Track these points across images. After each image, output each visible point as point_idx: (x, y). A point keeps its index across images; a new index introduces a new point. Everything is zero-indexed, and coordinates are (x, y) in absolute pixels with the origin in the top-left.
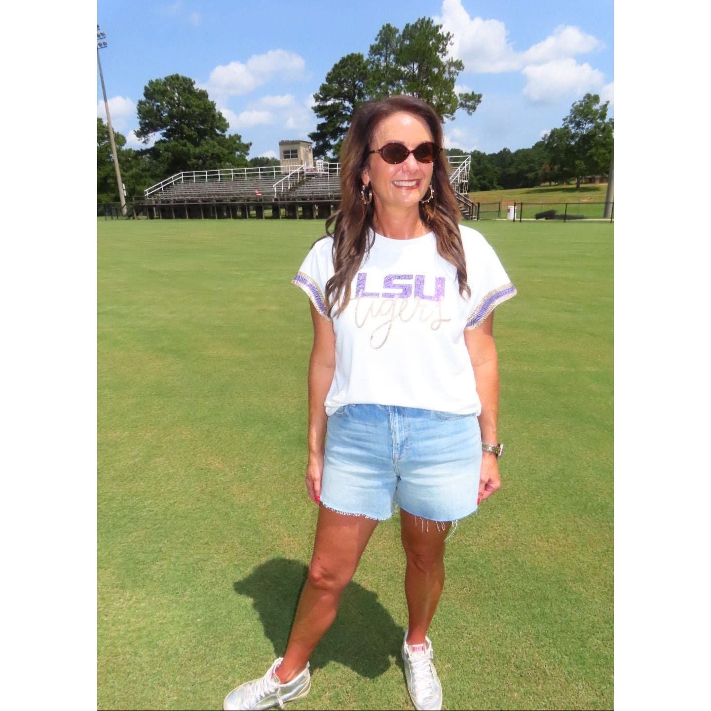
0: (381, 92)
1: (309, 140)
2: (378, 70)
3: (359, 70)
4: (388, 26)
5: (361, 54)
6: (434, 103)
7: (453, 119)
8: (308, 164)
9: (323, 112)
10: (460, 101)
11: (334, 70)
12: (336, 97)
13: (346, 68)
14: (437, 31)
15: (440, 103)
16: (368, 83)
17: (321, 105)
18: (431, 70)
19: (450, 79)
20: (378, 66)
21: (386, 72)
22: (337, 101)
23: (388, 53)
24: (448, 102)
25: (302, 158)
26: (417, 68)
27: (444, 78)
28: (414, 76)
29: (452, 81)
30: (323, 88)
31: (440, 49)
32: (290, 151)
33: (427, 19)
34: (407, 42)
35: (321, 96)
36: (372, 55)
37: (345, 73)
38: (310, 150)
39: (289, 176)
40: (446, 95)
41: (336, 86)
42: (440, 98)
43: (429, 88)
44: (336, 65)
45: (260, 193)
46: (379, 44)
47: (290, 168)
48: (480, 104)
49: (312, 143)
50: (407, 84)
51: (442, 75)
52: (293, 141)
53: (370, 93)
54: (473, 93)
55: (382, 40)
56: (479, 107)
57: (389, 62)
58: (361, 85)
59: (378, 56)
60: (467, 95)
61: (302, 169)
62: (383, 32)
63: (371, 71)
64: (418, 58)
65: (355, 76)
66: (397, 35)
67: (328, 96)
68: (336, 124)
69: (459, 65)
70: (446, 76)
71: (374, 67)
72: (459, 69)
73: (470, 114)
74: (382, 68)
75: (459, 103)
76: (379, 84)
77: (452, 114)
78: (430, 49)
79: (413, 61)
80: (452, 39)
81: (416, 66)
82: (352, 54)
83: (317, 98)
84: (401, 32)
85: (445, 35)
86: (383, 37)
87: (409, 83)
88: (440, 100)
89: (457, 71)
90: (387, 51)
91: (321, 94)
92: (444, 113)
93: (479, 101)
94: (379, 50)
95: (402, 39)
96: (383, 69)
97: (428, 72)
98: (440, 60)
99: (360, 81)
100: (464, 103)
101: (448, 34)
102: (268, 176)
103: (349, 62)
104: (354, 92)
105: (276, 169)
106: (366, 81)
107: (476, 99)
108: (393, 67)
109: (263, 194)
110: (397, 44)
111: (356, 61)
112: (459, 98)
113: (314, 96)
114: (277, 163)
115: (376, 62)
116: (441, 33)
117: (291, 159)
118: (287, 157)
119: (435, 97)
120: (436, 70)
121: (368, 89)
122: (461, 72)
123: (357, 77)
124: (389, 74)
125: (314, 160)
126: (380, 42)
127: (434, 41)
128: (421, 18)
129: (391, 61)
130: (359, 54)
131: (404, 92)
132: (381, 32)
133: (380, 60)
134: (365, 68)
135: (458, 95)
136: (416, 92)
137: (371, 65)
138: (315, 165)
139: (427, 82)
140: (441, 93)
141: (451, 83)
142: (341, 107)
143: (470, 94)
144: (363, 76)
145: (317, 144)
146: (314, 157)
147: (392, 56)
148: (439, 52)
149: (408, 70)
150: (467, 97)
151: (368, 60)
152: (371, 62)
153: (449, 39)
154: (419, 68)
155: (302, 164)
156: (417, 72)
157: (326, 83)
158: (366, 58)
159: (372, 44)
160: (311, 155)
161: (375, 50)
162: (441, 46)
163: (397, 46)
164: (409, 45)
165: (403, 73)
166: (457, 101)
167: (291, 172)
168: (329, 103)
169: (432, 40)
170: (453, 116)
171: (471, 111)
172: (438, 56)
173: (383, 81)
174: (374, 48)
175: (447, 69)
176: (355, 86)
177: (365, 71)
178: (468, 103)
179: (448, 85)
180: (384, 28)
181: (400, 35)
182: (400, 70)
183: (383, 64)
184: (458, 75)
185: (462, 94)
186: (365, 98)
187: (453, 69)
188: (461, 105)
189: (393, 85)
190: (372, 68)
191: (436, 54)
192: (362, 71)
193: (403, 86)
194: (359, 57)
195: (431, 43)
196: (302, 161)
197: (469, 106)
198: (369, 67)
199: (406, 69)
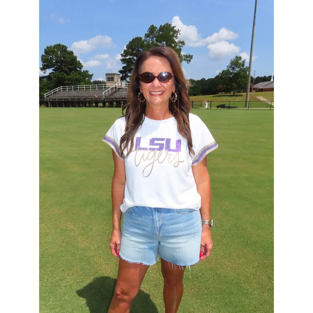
1: (119, 73)
2: (148, 44)
3: (140, 44)
4: (153, 26)
5: (141, 37)
8: (118, 84)
9: (125, 61)
10: (184, 58)
11: (129, 43)
12: (130, 55)
13: (135, 43)
14: (174, 29)
17: (124, 58)
18: (171, 45)
19: (180, 48)
20: (148, 42)
21: (152, 45)
22: (131, 57)
23: (153, 37)
25: (116, 81)
26: (165, 44)
27: (177, 48)
29: (180, 49)
30: (125, 51)
31: (175, 36)
32: (110, 78)
33: (169, 23)
34: (161, 33)
35: (124, 55)
36: (146, 38)
37: (135, 45)
38: (119, 78)
39: (110, 89)
41: (130, 50)
44: (130, 42)
45: (97, 96)
46: (149, 33)
47: (110, 85)
48: (192, 59)
49: (120, 75)
52: (112, 74)
54: (189, 55)
55: (150, 32)
56: (192, 60)
57: (153, 41)
58: (141, 50)
59: (149, 38)
60: (186, 56)
61: (116, 85)
62: (151, 28)
63: (145, 44)
64: (166, 40)
65: (139, 46)
66: (157, 30)
67: (127, 54)
68: (130, 67)
69: (183, 43)
70: (178, 47)
71: (147, 43)
72: (183, 45)
73: (188, 63)
74: (150, 43)
75: (183, 59)
78: (171, 36)
79: (164, 41)
80: (180, 32)
81: (165, 43)
82: (138, 37)
83: (122, 55)
84: (158, 28)
85: (177, 30)
86: (151, 30)
89: (182, 46)
90: (152, 36)
91: (124, 54)
94: (149, 36)
95: (159, 31)
96: (151, 44)
98: (175, 41)
99: (141, 49)
100: (185, 59)
101: (178, 30)
102: (100, 88)
103: (136, 41)
104: (138, 53)
105: (104, 86)
106: (143, 49)
107: (191, 57)
108: (155, 43)
109: (98, 96)
110: (156, 33)
111: (139, 40)
112: (183, 57)
113: (121, 55)
114: (105, 83)
115: (148, 41)
116: (175, 30)
117: (111, 81)
118: (109, 80)
120: (173, 45)
122: (184, 46)
123: (139, 47)
125: (121, 82)
126: (149, 32)
127: (172, 32)
128: (167, 23)
129: (154, 40)
130: (140, 37)
132: (150, 28)
133: (149, 40)
134: (143, 43)
135: (183, 56)
137: (146, 42)
138: (121, 84)
142: (133, 59)
143: (188, 55)
144: (142, 46)
145: (122, 75)
146: (121, 80)
147: (155, 39)
148: (175, 37)
151: (144, 40)
152: (145, 41)
153: (179, 32)
155: (115, 83)
157: (126, 49)
158: (143, 39)
159: (146, 33)
160: (119, 80)
161: (147, 36)
162: (175, 35)
163: (156, 34)
164: (162, 34)
166: (183, 58)
167: (111, 87)
168: (128, 57)
169: (171, 32)
171: (188, 62)
172: (174, 39)
174: (147, 35)
175: (178, 44)
176: (139, 51)
178: (187, 59)
179: (179, 51)
180: (151, 26)
181: (158, 30)
182: (158, 44)
183: (151, 42)
184: (182, 47)
185: (185, 55)
187: (180, 44)
188: (184, 59)
190: (146, 43)
191: (173, 38)
192: (141, 44)
194: (141, 38)
195: (171, 33)
196: (116, 82)
197: (188, 60)
198: (145, 43)
199: (161, 44)
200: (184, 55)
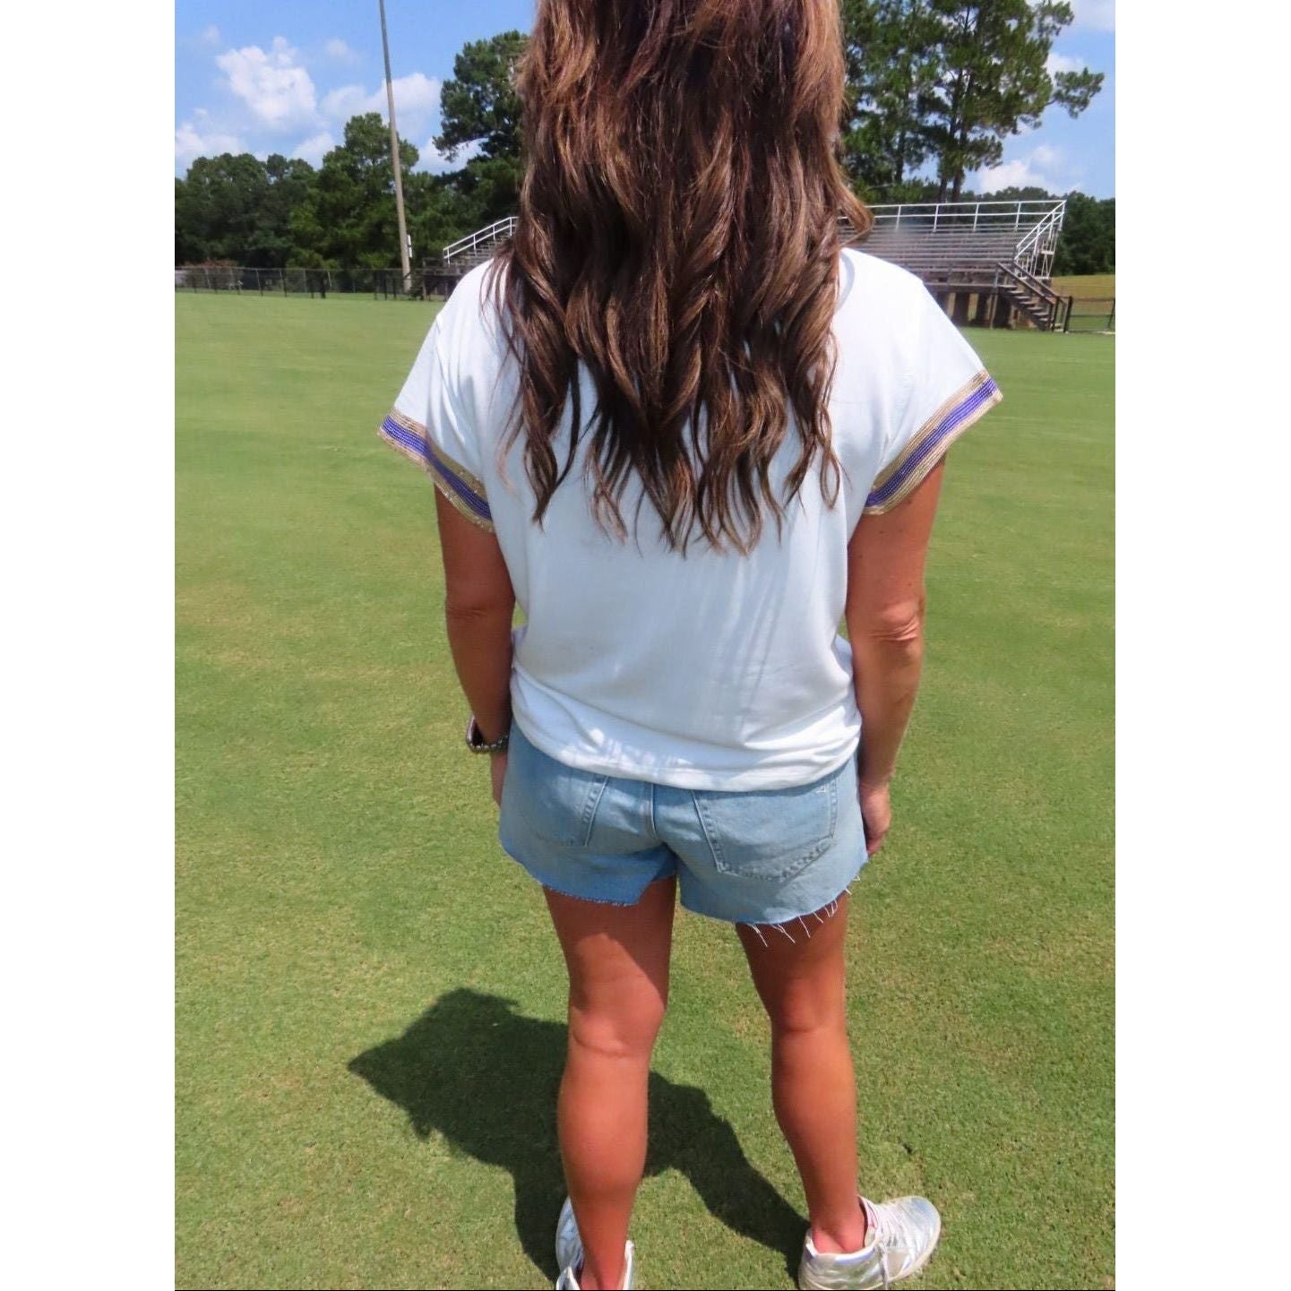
0: (895, 69)
2: (894, 23)
6: (1002, 91)
7: (1037, 125)
10: (1056, 89)
15: (1014, 91)
16: (872, 50)
18: (1003, 23)
19: (1042, 43)
20: (895, 14)
21: (911, 28)
24: (1031, 91)
26: (975, 18)
27: (1028, 41)
28: (966, 35)
29: (1045, 46)
40: (1029, 75)
42: (1014, 81)
43: (995, 61)
48: (1097, 95)
50: (950, 52)
51: (1024, 34)
53: (874, 70)
54: (1085, 72)
56: (1095, 100)
57: (919, 7)
58: (858, 52)
60: (1072, 75)
63: (880, 24)
69: (1062, 13)
70: (1033, 35)
71: (889, 16)
72: (1062, 21)
73: (1073, 115)
74: (904, 18)
75: (1053, 92)
76: (894, 52)
77: (1036, 115)
81: (972, 16)
87: (955, 50)
88: (1015, 86)
89: (1058, 26)
92: (1019, 112)
93: (1096, 89)
96: (906, 23)
97: (998, 26)
98: (1023, 3)
99: (856, 46)
100: (1064, 91)
106: (868, 46)
107: (1092, 84)
108: (925, 16)
112: (1054, 82)
119: (1004, 78)
120: (1013, 24)
121: (872, 61)
122: (1064, 27)
124: (917, 31)
131: (944, 68)
134: (869, 18)
135: (1052, 76)
136: (966, 67)
137: (882, 12)
139: (992, 48)
140: (1019, 71)
141: (1041, 51)
143: (1079, 72)
149: (956, 24)
150: (1071, 80)
154: (980, 19)
156: (973, 28)
165: (944, 30)
166: (1050, 87)
170: (1037, 120)
171: (1076, 109)
173: (903, 46)
175: (1036, 20)
177: (868, 25)
178: (1072, 93)
179: (1036, 54)
182: (939, 23)
183: (907, 11)
184: (1057, 34)
185: (1062, 74)
186: (864, 81)
187: (1049, 20)
188: (1059, 97)
189: (922, 55)
190: (883, 19)
193: (942, 56)
197: (1074, 97)
198: (878, 17)
199: (952, 20)
200: (1058, 76)
